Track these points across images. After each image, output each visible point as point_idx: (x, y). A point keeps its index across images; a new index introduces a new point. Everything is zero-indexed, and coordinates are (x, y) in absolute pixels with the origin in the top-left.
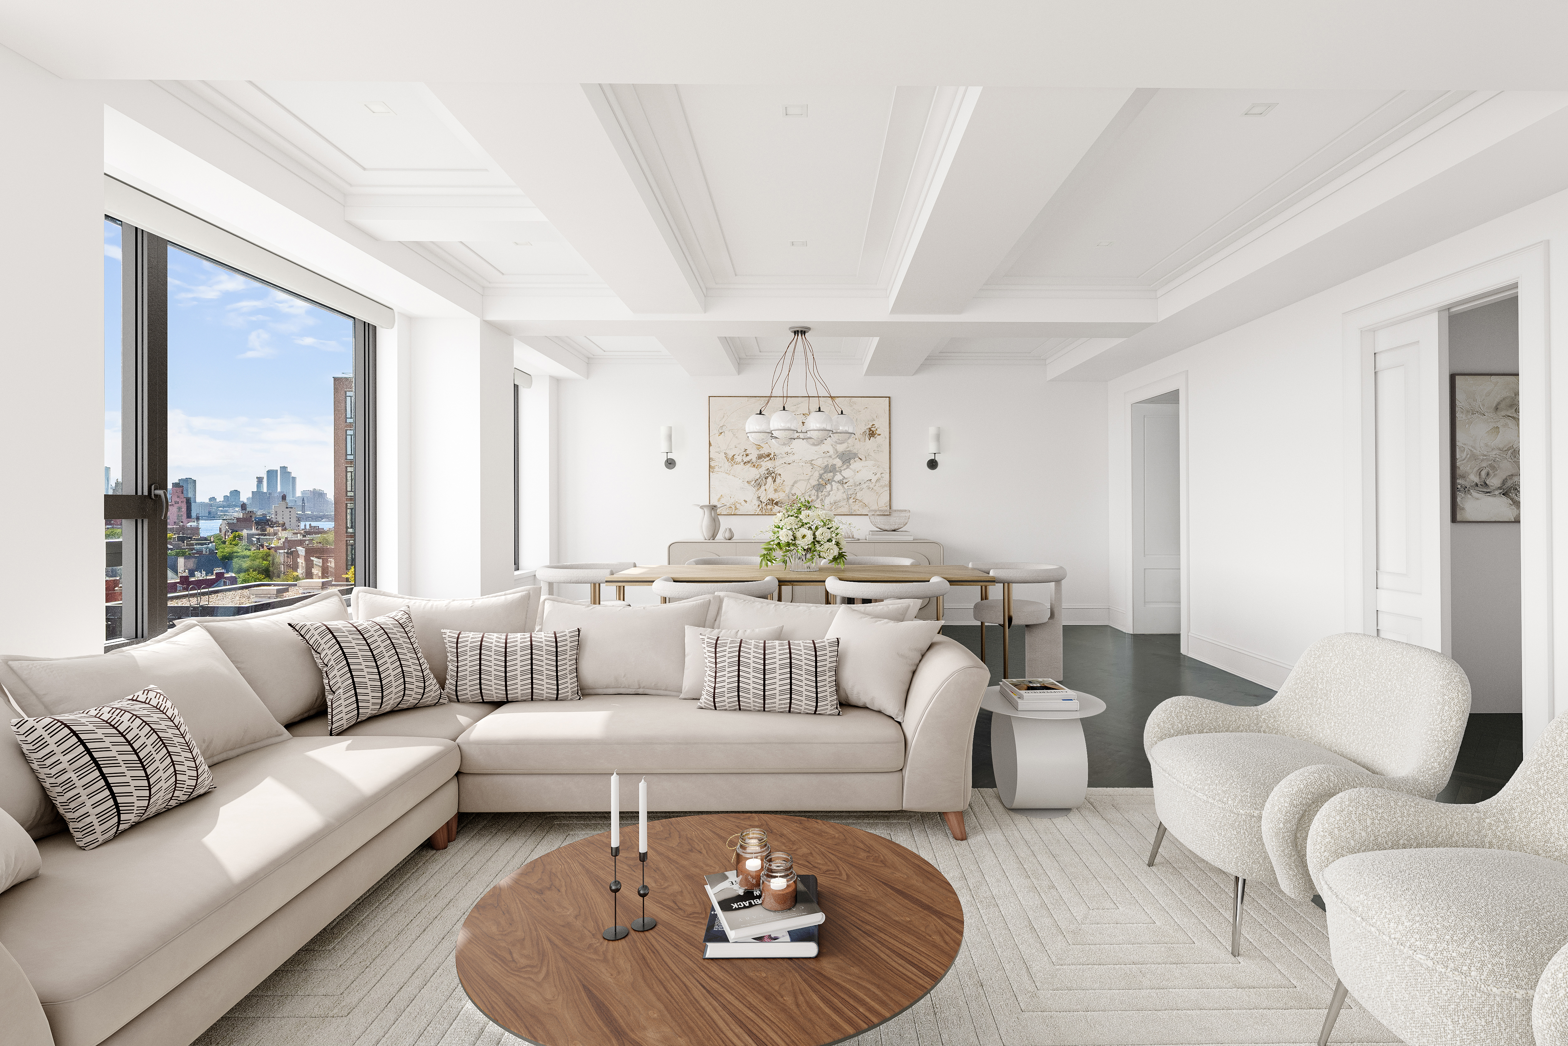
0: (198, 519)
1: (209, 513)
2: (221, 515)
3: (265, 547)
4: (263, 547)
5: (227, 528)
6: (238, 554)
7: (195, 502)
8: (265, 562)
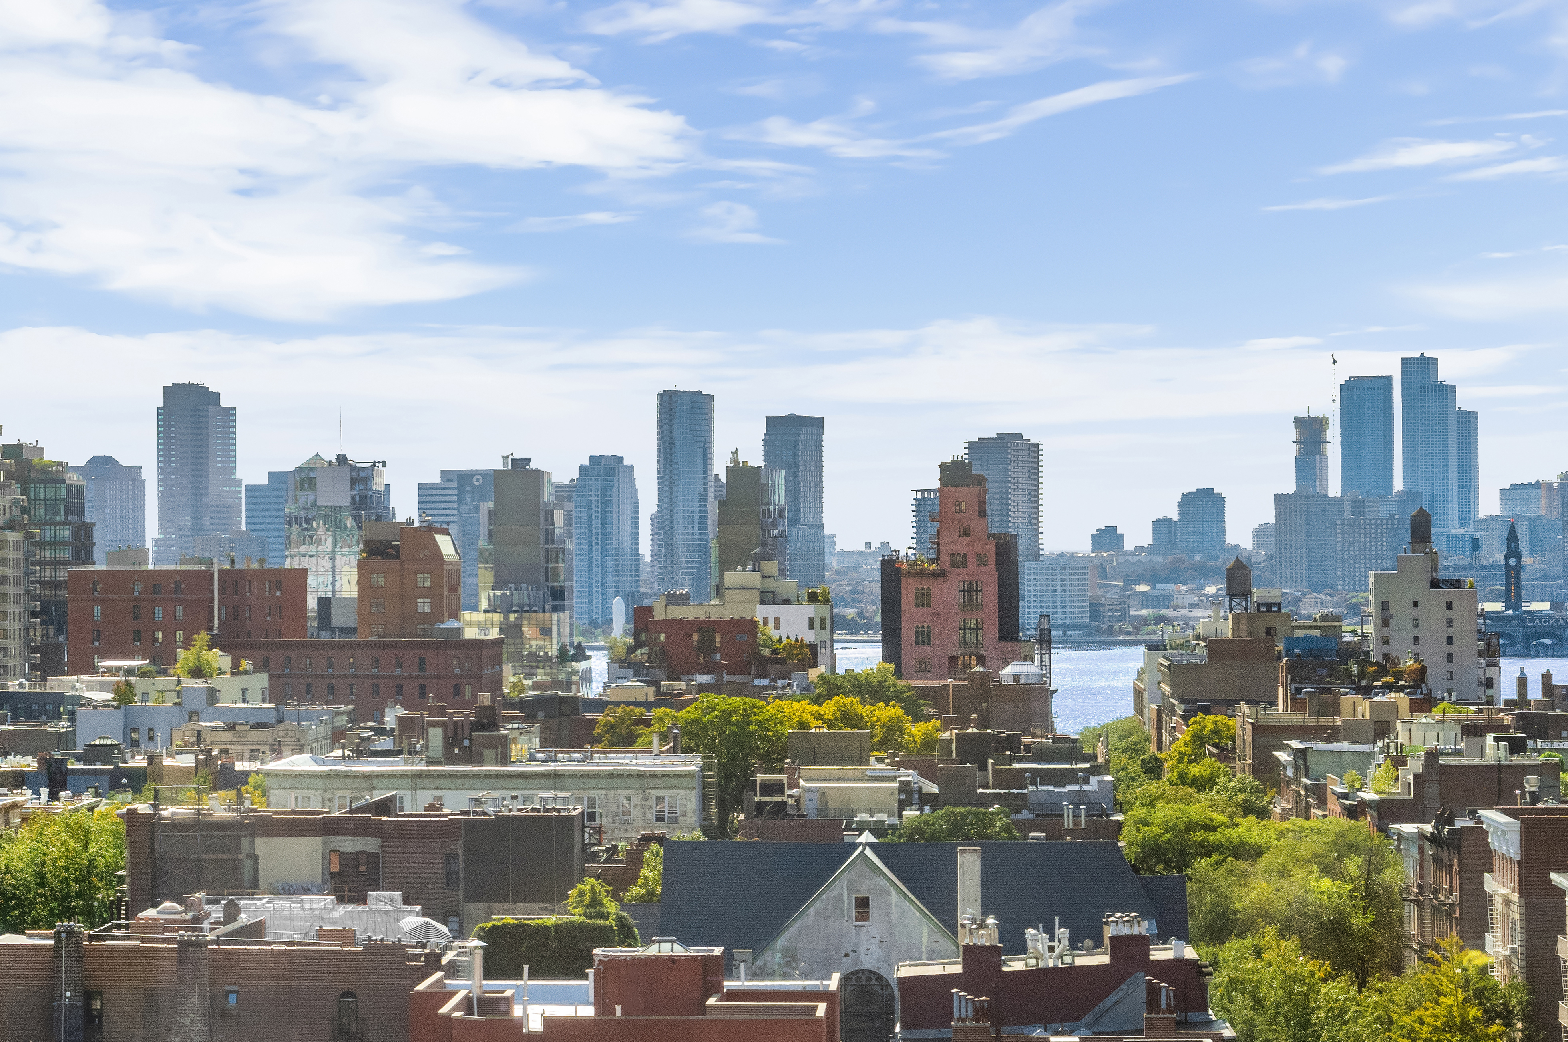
0: (1045, 641)
1: (1095, 610)
2: (1145, 621)
3: (1333, 805)
4: (1322, 803)
5: (1166, 688)
6: (1213, 837)
7: (1036, 554)
8: (1326, 883)
